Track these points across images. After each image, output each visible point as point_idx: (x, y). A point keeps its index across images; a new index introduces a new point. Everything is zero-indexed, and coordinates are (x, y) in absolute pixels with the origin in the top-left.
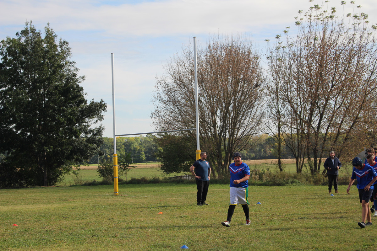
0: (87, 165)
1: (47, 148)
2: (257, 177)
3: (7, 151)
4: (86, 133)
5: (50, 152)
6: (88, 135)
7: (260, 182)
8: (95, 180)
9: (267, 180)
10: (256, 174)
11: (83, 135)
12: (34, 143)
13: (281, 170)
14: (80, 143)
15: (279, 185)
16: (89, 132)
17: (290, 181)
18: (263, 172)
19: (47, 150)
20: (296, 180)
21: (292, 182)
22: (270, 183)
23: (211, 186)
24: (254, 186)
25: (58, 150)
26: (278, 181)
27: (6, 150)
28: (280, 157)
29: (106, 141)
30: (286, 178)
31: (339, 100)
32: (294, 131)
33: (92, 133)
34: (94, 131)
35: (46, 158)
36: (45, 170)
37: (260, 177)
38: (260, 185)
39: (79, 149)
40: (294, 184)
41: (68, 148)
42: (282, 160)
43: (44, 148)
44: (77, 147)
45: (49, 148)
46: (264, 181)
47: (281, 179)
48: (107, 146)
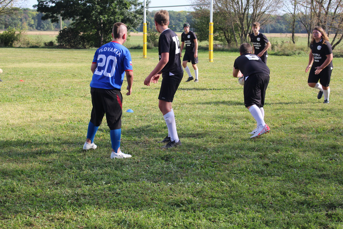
0: (136, 32)
1: (103, 17)
3: (72, 18)
4: (135, 5)
5: (106, 20)
6: (137, 7)
7: (273, 53)
8: (139, 45)
9: (278, 51)
11: (133, 6)
12: (92, 12)
13: (294, 43)
14: (130, 14)
16: (138, 4)
17: (297, 52)
18: (276, 43)
19: (102, 19)
20: (302, 52)
21: (299, 53)
23: (230, 54)
25: (111, 19)
27: (70, 17)
28: (294, 32)
29: (172, 14)
30: (295, 49)
32: (308, 11)
33: (140, 6)
34: (142, 4)
35: (102, 25)
36: (101, 35)
37: (273, 48)
39: (128, 19)
40: (300, 55)
41: (119, 17)
42: (295, 35)
43: (100, 17)
44: (126, 16)
45: (104, 17)
46: (276, 51)
47: (290, 50)
48: (173, 18)
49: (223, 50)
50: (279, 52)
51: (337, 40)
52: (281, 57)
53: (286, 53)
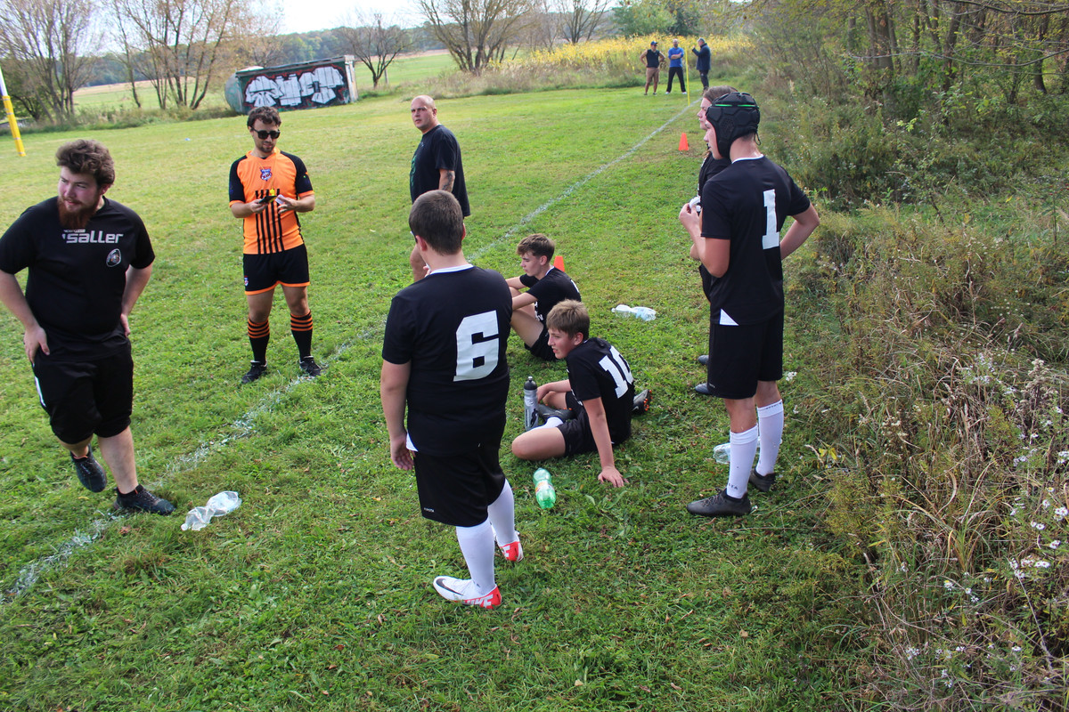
2: (106, 119)
7: (111, 125)
9: (119, 122)
10: (103, 115)
13: (139, 105)
15: (135, 126)
17: (147, 120)
20: (155, 118)
21: (151, 121)
22: (123, 125)
24: (103, 131)
26: (133, 121)
30: (143, 116)
31: (199, 10)
37: (110, 118)
38: (111, 128)
40: (153, 123)
46: (116, 123)
47: (136, 118)
49: (31, 132)
50: (121, 123)
51: (199, 93)
52: (126, 130)
53: (132, 123)
